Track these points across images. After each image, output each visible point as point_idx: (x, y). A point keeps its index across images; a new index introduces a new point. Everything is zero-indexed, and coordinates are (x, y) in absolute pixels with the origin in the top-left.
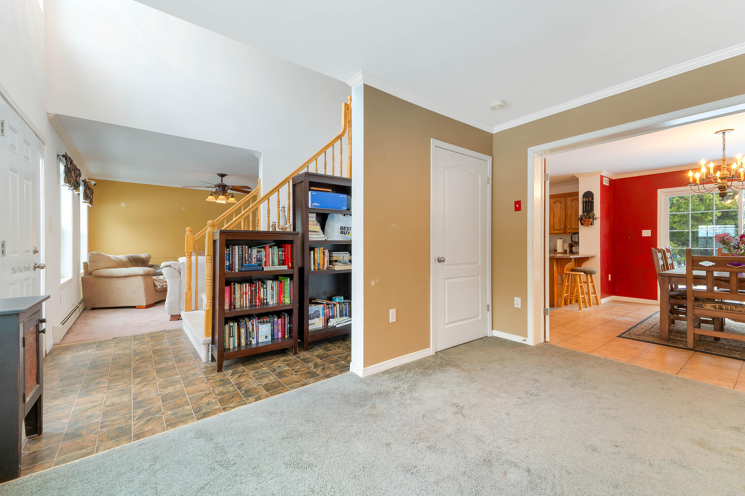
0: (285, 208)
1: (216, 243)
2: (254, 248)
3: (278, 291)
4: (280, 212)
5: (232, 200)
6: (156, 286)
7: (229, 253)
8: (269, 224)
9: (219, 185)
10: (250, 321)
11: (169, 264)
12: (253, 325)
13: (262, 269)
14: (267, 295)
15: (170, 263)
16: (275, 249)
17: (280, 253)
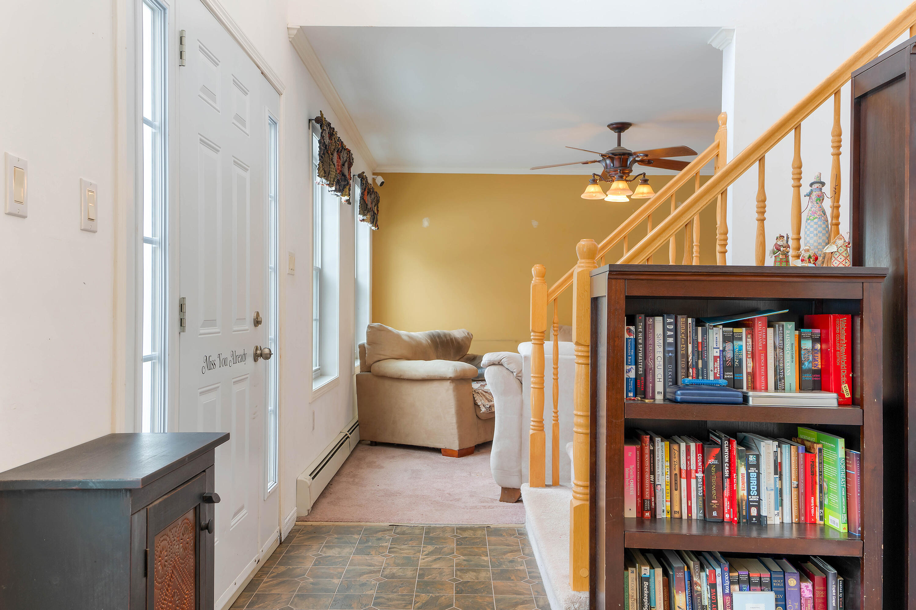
0: (823, 184)
1: (600, 306)
2: (715, 326)
3: (798, 480)
4: (804, 201)
5: (643, 191)
6: (479, 406)
7: (636, 340)
8: (762, 244)
9: (613, 154)
10: (702, 568)
11: (499, 358)
12: (713, 586)
13: (741, 399)
14: (758, 490)
15: (501, 355)
16: (787, 332)
17: (807, 344)
